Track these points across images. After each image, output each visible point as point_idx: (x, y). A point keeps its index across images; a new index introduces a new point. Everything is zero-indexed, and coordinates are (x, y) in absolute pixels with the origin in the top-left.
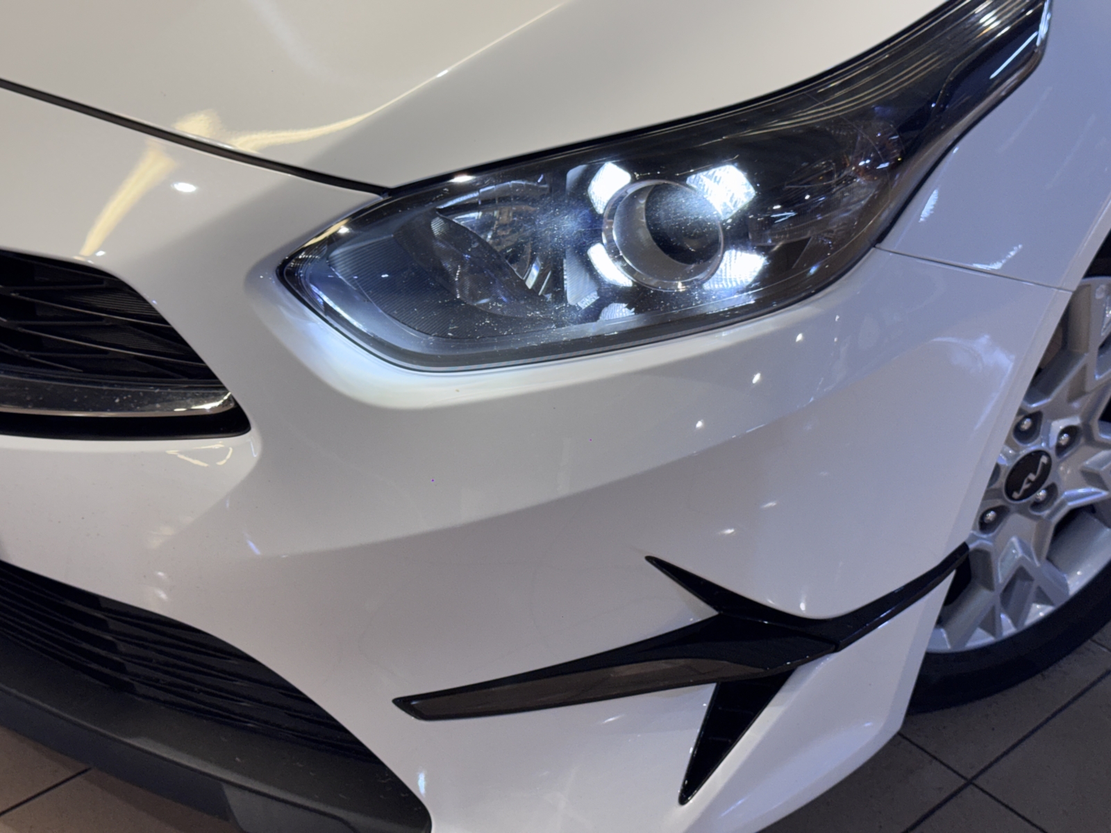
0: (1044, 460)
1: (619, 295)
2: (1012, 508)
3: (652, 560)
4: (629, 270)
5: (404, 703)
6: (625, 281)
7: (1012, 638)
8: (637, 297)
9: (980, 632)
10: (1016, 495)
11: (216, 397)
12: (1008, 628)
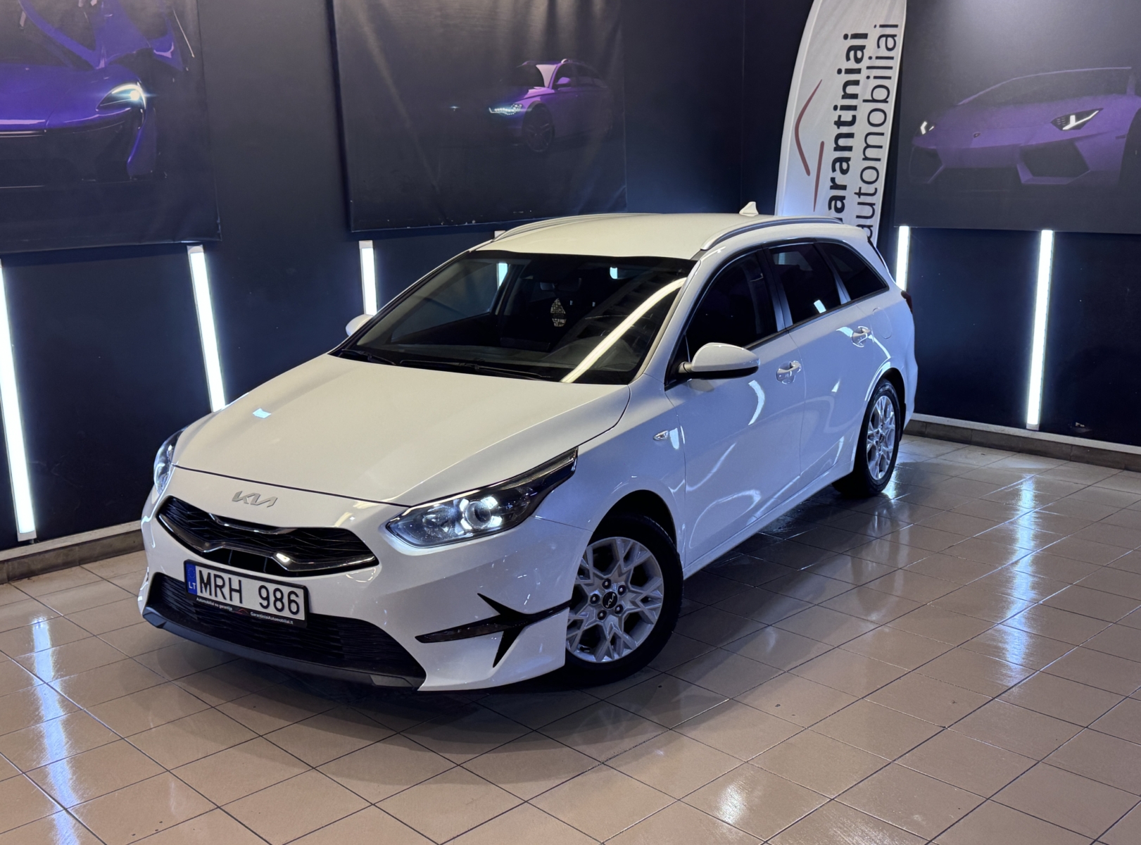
0: (614, 595)
1: (469, 531)
2: (608, 612)
3: (479, 595)
4: (471, 525)
5: (418, 638)
6: (470, 528)
7: (617, 661)
8: (474, 531)
9: (606, 657)
10: (607, 606)
11: (371, 556)
12: (616, 657)
